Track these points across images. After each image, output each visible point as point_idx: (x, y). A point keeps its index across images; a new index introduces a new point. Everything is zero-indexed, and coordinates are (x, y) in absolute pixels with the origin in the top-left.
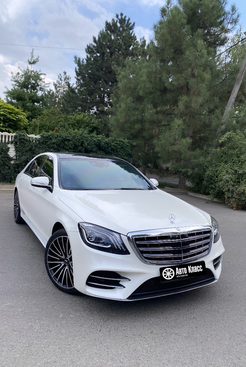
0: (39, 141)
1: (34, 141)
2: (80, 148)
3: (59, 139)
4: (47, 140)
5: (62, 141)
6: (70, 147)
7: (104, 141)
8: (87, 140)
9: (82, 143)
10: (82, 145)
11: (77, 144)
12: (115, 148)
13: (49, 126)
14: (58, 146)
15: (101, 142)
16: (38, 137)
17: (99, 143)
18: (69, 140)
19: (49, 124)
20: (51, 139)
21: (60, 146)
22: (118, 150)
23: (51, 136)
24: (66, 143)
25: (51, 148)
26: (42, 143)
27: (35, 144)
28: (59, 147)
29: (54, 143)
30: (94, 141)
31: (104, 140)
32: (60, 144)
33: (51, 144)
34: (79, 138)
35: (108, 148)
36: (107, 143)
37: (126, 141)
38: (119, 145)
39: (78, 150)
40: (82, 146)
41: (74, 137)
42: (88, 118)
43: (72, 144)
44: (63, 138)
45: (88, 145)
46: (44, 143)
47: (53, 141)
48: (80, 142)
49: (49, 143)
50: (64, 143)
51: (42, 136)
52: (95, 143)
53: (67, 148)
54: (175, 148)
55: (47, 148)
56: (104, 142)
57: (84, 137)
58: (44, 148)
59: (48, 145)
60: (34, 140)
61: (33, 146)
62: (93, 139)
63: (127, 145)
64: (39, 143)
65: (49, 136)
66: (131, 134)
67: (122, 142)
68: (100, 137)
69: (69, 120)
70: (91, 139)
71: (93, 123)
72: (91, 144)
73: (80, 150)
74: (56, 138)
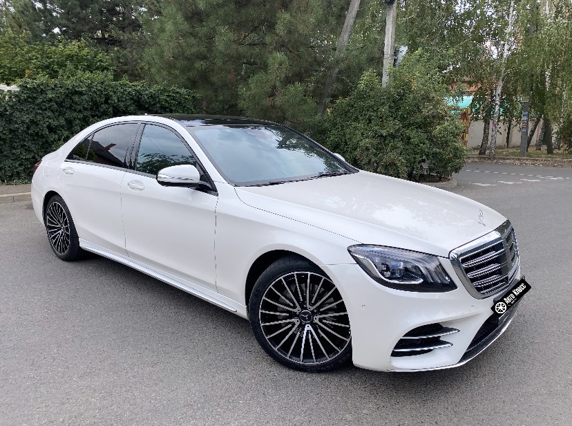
0: (16, 96)
1: (7, 98)
2: (104, 106)
3: (61, 92)
4: (35, 95)
5: (67, 96)
6: (86, 106)
7: (147, 92)
8: (115, 92)
9: (108, 98)
10: (106, 102)
11: (98, 99)
12: (167, 105)
13: (11, 68)
14: (60, 105)
15: (142, 95)
16: (14, 88)
17: (138, 97)
18: (81, 93)
19: (9, 63)
20: (42, 92)
21: (63, 104)
22: (173, 109)
23: (42, 87)
24: (76, 98)
25: (46, 110)
26: (26, 100)
27: (11, 104)
28: (62, 107)
29: (51, 100)
30: (128, 94)
31: (146, 90)
32: (63, 101)
33: (45, 102)
34: (100, 88)
35: (154, 104)
36: (152, 96)
37: (183, 91)
38: (174, 99)
39: (99, 111)
40: (108, 104)
41: (89, 87)
42: (88, 51)
43: (88, 99)
44: (68, 89)
45: (118, 101)
46: (30, 100)
47: (50, 96)
48: (103, 96)
49: (39, 101)
50: (71, 99)
51: (24, 87)
52: (131, 97)
53: (79, 108)
54: (278, 101)
55: (39, 109)
56: (147, 95)
57: (109, 85)
58: (31, 109)
59: (38, 105)
60: (6, 95)
61: (8, 108)
62: (126, 90)
63: (186, 99)
64: (19, 101)
65: (39, 86)
66: (189, 79)
67: (178, 92)
68: (138, 85)
69: (49, 55)
70: (122, 90)
71: (101, 61)
72: (124, 100)
73: (104, 111)
74: (53, 89)
